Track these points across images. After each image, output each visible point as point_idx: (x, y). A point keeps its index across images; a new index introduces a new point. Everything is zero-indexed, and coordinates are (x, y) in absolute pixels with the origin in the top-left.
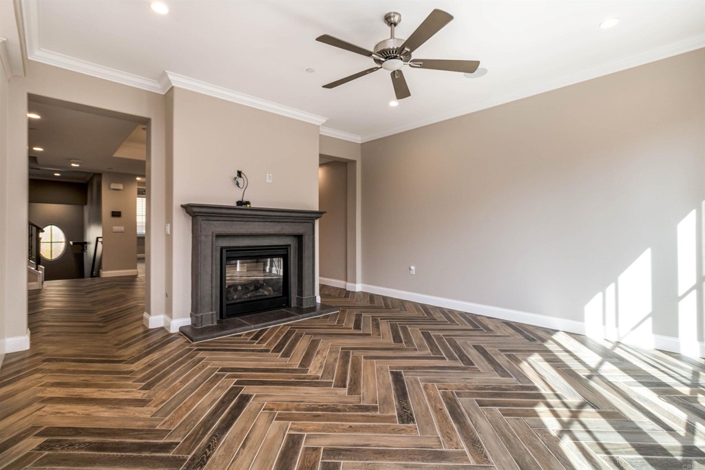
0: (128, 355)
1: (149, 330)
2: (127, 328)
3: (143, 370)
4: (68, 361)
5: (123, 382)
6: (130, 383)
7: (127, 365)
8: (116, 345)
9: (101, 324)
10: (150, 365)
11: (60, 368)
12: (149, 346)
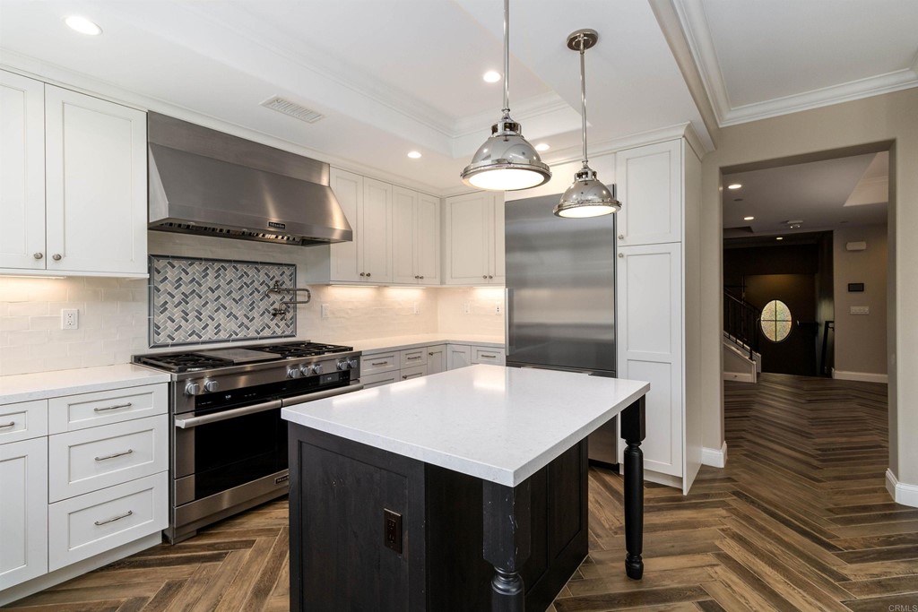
0: (846, 541)
1: (895, 506)
2: (854, 486)
3: (866, 587)
4: (760, 507)
5: (825, 592)
6: (838, 600)
7: (840, 561)
8: (830, 510)
9: (816, 463)
10: (881, 585)
11: (747, 513)
12: (887, 541)
